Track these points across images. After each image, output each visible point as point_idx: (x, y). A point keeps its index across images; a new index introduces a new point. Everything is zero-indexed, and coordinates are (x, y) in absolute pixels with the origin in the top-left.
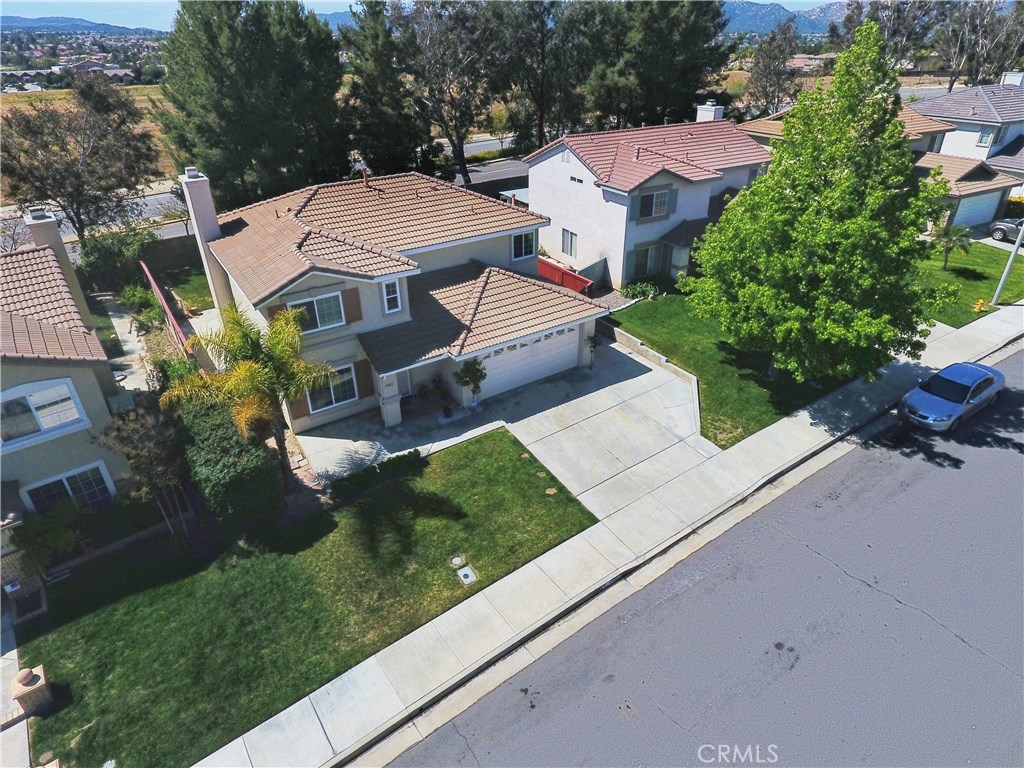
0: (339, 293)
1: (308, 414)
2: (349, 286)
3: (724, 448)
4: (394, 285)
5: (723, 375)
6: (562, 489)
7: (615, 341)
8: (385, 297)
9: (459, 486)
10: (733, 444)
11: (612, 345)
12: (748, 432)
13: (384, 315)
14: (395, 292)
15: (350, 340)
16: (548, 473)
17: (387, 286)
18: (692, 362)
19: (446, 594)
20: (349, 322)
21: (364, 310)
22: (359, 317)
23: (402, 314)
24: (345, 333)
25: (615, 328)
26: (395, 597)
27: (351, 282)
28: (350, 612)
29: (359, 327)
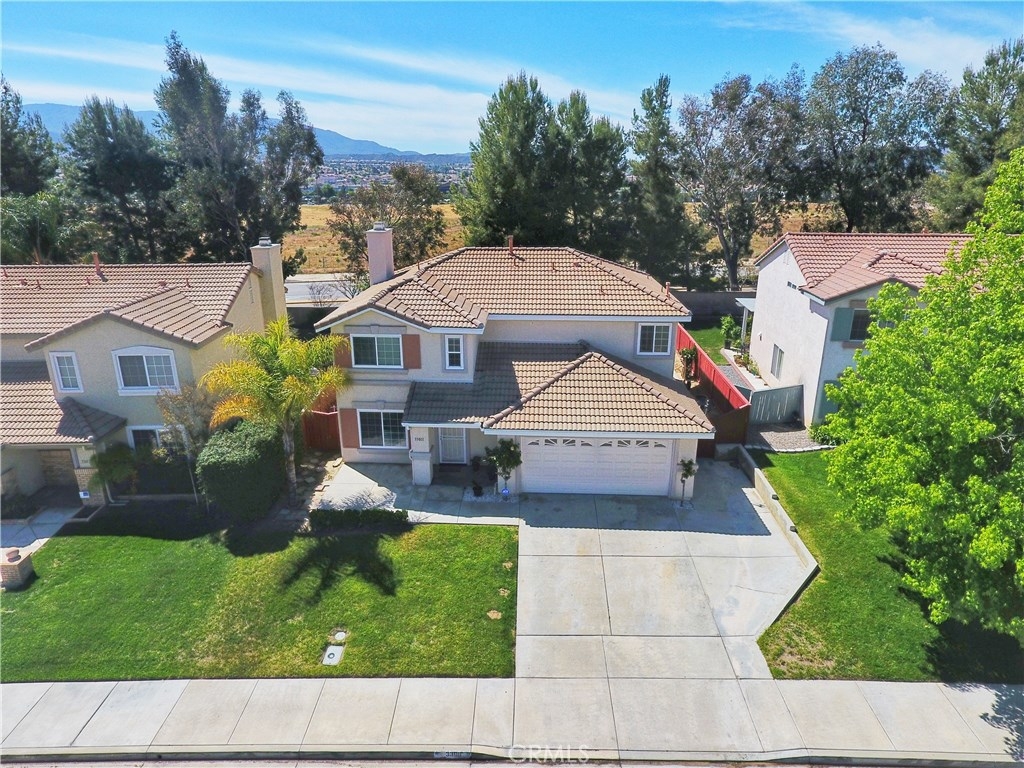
0: (400, 336)
1: (358, 447)
2: (410, 332)
3: (778, 675)
4: (458, 341)
5: (867, 577)
6: (510, 619)
7: (753, 485)
8: (447, 352)
9: (415, 564)
10: (800, 677)
11: (744, 490)
12: (842, 674)
13: (445, 370)
14: (458, 349)
15: (406, 385)
16: (514, 595)
17: (450, 341)
18: (829, 542)
19: (298, 661)
20: (406, 367)
21: (423, 360)
22: (418, 366)
23: (465, 374)
24: (401, 377)
25: (757, 470)
26: (258, 638)
27: (412, 329)
28: (217, 628)
29: (415, 375)
